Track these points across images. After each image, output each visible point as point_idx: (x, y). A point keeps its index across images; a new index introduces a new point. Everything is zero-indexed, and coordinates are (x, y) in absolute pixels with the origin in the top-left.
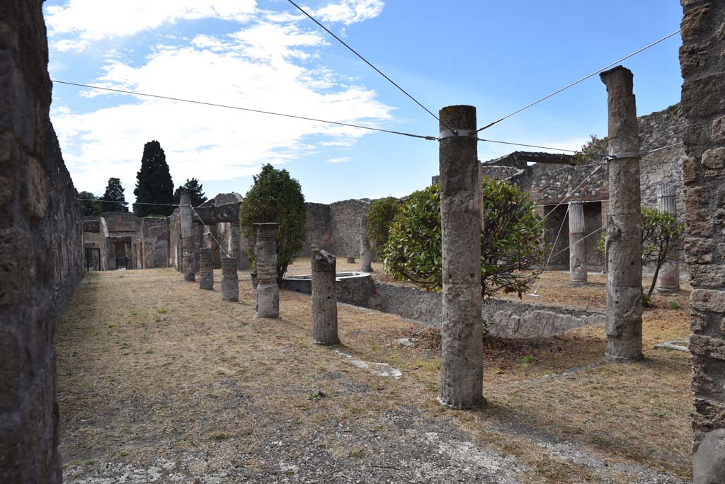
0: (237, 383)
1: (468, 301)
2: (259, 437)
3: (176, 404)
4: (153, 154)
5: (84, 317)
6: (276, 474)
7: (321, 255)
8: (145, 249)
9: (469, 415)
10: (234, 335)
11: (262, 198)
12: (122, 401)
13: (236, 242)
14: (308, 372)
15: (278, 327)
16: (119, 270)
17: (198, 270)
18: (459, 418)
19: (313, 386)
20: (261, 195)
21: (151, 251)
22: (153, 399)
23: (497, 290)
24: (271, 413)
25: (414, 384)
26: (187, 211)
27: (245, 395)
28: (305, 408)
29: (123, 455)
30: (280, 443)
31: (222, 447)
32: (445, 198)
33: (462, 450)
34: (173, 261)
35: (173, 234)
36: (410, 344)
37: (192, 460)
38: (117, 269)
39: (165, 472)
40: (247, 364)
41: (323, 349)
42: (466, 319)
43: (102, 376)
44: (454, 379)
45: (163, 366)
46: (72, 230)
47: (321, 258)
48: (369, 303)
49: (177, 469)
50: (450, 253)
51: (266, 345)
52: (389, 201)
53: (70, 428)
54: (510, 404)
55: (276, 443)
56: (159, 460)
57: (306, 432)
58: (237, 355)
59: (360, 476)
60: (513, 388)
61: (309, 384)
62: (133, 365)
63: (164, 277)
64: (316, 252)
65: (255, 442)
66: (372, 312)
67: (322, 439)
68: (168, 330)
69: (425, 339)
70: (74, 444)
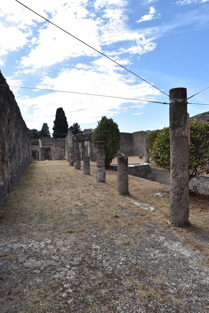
0: (82, 209)
1: (182, 178)
2: (87, 233)
3: (56, 217)
4: (60, 113)
5: (28, 180)
6: (90, 249)
7: (121, 156)
8: (56, 152)
9: (181, 230)
10: (85, 189)
11: (101, 130)
12: (36, 214)
13: (91, 150)
14: (113, 206)
15: (104, 186)
16: (46, 161)
17: (75, 161)
18: (175, 231)
19: (114, 212)
20: (101, 129)
21: (58, 153)
22: (47, 214)
23: (203, 172)
24: (93, 223)
25: (159, 214)
26: (71, 137)
27: (84, 215)
28: (108, 222)
29: (32, 236)
30: (95, 236)
31: (71, 236)
32: (171, 131)
33: (175, 245)
34: (66, 157)
35: (66, 146)
36: (161, 196)
37: (58, 240)
38: (45, 160)
39: (47, 244)
40: (88, 202)
41: (121, 196)
42: (181, 186)
43: (30, 204)
44: (175, 212)
45: (54, 201)
46: (25, 144)
47: (121, 157)
48: (148, 176)
49: (51, 244)
50: (174, 156)
51: (98, 194)
52: (157, 132)
53: (15, 223)
54: (202, 226)
55: (93, 236)
56: (45, 239)
57: (106, 232)
58: (85, 198)
59: (126, 253)
60: (205, 218)
61: (112, 211)
62: (43, 199)
63: (62, 164)
64: (119, 154)
65: (85, 235)
66: (147, 180)
67: (113, 236)
68: (59, 186)
69: (168, 193)
70: (15, 230)
